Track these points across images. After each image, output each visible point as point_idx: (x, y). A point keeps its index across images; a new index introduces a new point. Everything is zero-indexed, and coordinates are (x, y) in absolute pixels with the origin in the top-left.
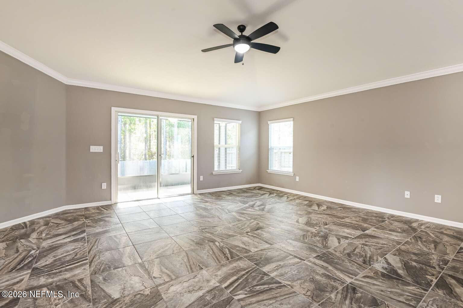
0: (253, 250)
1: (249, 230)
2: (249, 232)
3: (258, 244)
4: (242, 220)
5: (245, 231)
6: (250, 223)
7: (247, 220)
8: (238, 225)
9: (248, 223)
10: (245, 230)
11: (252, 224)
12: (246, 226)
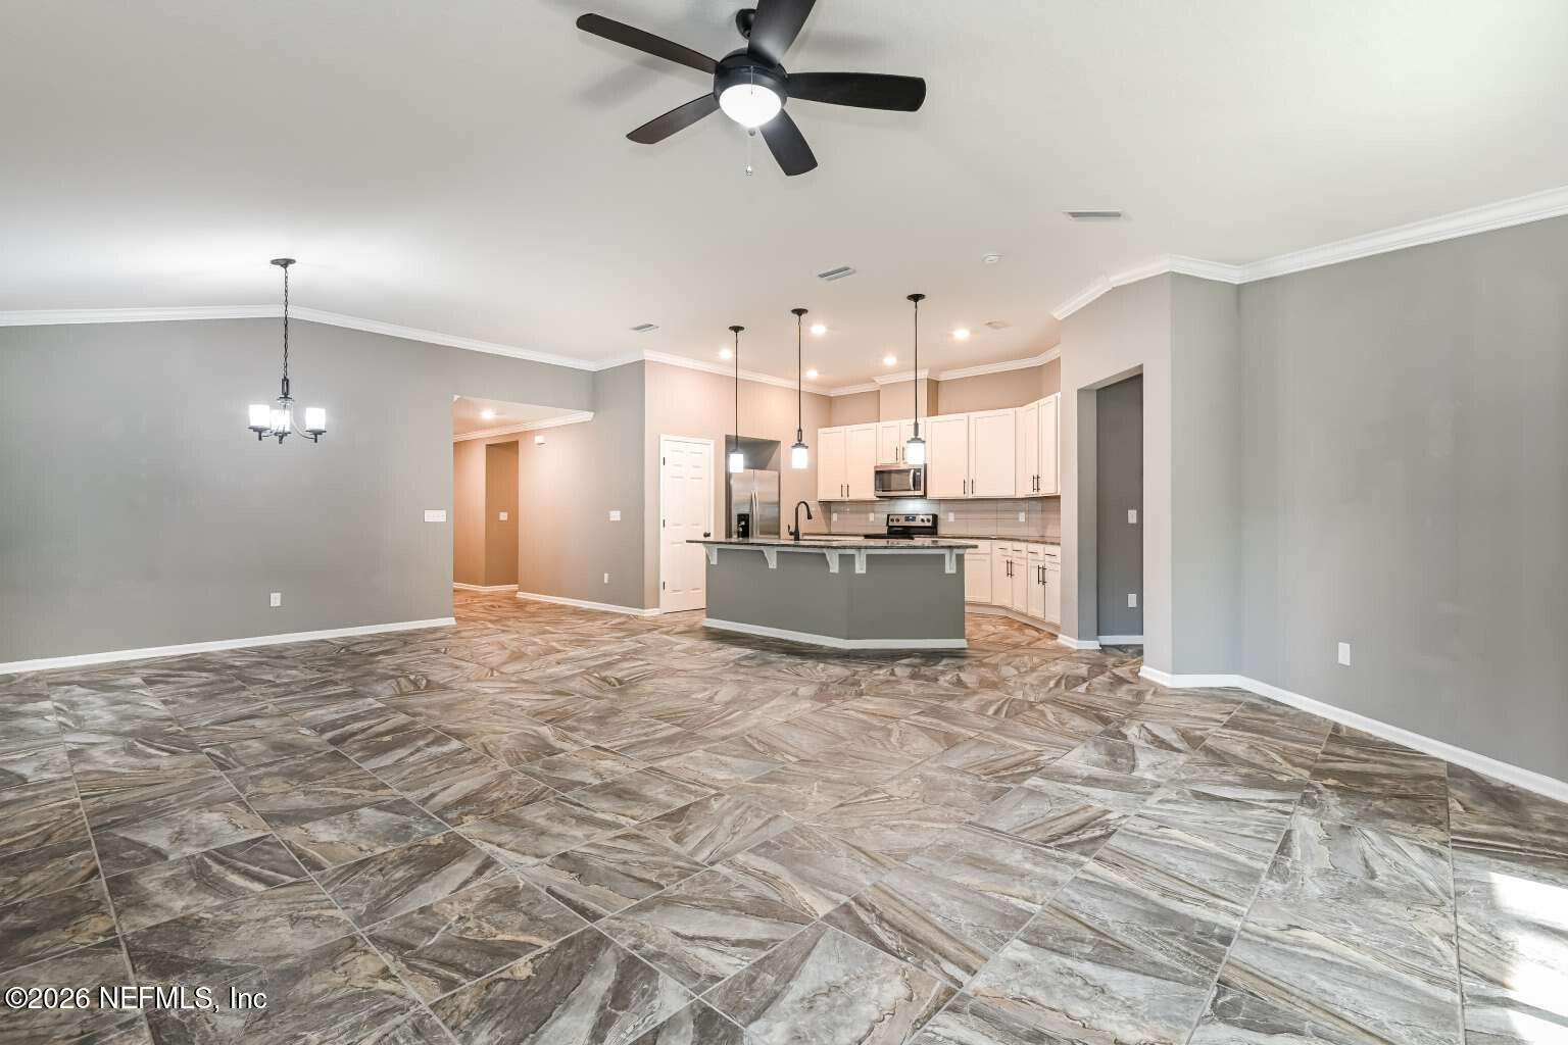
0: (699, 753)
1: (715, 805)
2: (713, 796)
3: (686, 765)
4: (751, 851)
5: (729, 800)
6: (711, 836)
7: (726, 857)
8: (759, 822)
9: (720, 836)
10: (730, 804)
11: (705, 833)
12: (728, 820)
